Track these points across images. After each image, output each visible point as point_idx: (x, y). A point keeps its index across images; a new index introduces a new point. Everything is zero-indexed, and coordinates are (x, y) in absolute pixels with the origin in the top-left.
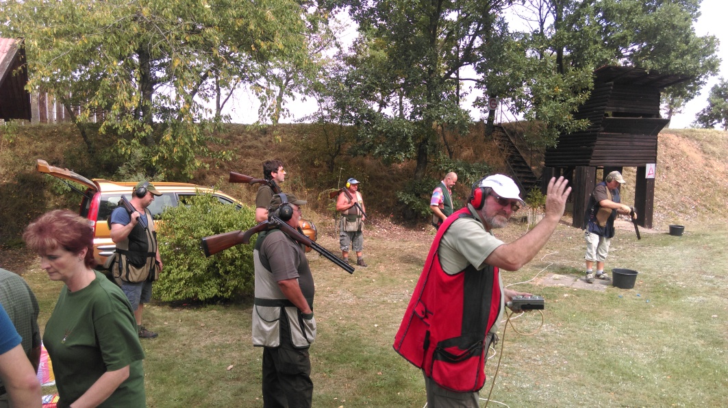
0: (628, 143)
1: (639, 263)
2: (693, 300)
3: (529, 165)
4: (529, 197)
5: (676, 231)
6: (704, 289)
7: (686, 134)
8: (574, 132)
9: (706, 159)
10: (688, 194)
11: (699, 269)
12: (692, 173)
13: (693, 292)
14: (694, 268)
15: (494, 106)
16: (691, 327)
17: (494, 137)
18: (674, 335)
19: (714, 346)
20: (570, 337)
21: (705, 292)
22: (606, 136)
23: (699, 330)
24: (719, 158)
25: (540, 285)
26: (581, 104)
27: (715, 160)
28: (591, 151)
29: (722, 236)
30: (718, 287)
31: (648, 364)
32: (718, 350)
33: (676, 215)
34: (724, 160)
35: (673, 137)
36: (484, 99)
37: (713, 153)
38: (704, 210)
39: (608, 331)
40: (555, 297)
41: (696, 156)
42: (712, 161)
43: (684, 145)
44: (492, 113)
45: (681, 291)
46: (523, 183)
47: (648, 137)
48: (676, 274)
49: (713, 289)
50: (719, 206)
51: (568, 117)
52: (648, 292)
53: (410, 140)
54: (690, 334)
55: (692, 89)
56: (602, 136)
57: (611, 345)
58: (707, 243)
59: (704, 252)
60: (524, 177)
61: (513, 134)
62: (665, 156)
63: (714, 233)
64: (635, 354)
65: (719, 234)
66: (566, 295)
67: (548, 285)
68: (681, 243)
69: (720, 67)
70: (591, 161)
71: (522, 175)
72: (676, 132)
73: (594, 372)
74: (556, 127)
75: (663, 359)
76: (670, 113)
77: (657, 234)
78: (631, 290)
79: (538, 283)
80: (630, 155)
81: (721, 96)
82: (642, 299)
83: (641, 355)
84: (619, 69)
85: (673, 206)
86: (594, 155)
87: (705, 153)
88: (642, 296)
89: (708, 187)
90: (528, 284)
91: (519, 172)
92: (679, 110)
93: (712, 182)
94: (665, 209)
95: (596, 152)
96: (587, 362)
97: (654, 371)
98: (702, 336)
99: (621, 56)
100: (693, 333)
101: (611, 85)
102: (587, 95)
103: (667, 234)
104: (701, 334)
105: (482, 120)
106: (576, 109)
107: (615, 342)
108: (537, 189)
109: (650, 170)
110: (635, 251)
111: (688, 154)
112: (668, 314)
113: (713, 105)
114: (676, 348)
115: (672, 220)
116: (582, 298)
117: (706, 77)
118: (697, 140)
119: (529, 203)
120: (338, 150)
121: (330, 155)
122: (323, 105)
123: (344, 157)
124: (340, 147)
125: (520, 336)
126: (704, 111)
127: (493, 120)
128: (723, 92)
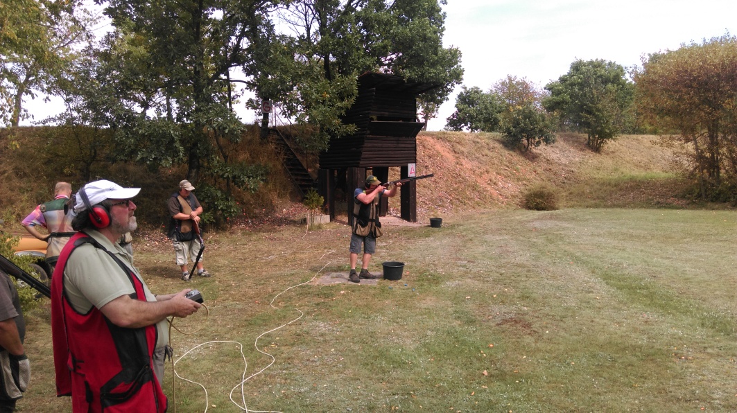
0: (392, 145)
1: (406, 255)
2: (450, 284)
3: (305, 167)
4: (307, 198)
5: (435, 223)
6: (459, 274)
7: (439, 136)
8: (342, 136)
9: (457, 157)
10: (444, 189)
11: (454, 256)
12: (447, 170)
13: (450, 277)
14: (451, 255)
15: (267, 109)
16: (449, 309)
17: (270, 140)
18: (436, 319)
19: (469, 325)
20: (346, 333)
21: (460, 276)
22: (372, 139)
23: (456, 312)
24: (467, 157)
25: (318, 285)
26: (347, 109)
27: (464, 159)
28: (360, 153)
29: (473, 225)
30: (470, 271)
31: (415, 349)
32: (472, 328)
34: (470, 158)
35: (429, 139)
36: (257, 101)
37: (462, 153)
38: (458, 204)
39: (380, 322)
40: (332, 296)
41: (449, 155)
42: (461, 160)
43: (438, 146)
44: (266, 116)
45: (440, 277)
46: (301, 186)
47: (407, 139)
48: (436, 263)
49: (467, 273)
50: (469, 199)
51: (336, 121)
52: (414, 281)
53: (178, 144)
54: (450, 316)
55: (441, 95)
56: (369, 139)
57: (382, 336)
58: (461, 232)
59: (458, 241)
60: (301, 180)
61: (288, 137)
62: (424, 156)
63: (466, 222)
64: (405, 341)
65: (470, 224)
66: (342, 292)
67: (326, 284)
69: (463, 77)
70: (360, 162)
71: (299, 177)
72: (432, 135)
73: (368, 365)
74: (327, 131)
75: (427, 343)
76: (426, 118)
77: (421, 227)
78: (399, 281)
79: (317, 283)
80: (394, 156)
81: (466, 103)
82: (409, 289)
83: (408, 341)
84: (380, 75)
85: (432, 201)
86: (362, 156)
87: (455, 152)
88: (409, 286)
89: (460, 182)
90: (307, 285)
91: (296, 175)
92: (433, 115)
94: (426, 204)
95: (365, 154)
96: (361, 355)
97: (420, 356)
98: (459, 317)
99: (381, 64)
100: (451, 315)
101: (373, 91)
102: (352, 100)
103: (428, 226)
104: (458, 315)
105: (256, 123)
106: (343, 113)
107: (386, 332)
108: (313, 191)
109: (412, 169)
112: (430, 300)
113: (460, 110)
114: (438, 330)
116: (357, 293)
117: (453, 85)
118: (449, 141)
119: (307, 204)
120: (94, 157)
121: (84, 162)
122: (72, 105)
123: (102, 163)
124: (95, 152)
125: (299, 339)
126: (453, 115)
127: (268, 123)
128: (467, 99)
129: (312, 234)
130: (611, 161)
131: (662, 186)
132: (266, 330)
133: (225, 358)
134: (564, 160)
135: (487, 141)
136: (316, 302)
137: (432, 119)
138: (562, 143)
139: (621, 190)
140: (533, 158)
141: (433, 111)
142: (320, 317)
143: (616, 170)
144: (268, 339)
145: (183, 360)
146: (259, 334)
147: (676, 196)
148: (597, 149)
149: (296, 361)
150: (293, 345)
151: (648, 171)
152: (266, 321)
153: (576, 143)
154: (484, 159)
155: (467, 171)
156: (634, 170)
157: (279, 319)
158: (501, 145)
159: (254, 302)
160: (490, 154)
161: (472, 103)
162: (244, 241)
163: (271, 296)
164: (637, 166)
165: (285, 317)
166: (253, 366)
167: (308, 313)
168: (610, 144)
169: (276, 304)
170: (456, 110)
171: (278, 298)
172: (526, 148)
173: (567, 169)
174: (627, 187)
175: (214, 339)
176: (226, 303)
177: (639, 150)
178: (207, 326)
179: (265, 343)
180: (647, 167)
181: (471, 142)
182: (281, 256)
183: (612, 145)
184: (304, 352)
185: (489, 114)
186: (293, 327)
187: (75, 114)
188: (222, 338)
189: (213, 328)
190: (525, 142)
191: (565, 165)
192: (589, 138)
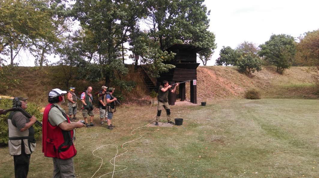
0: (186, 72)
3: (152, 81)
4: (151, 94)
5: (203, 104)
6: (206, 124)
9: (217, 77)
10: (211, 90)
12: (212, 83)
15: (137, 58)
17: (138, 70)
22: (178, 70)
23: (199, 137)
24: (221, 77)
27: (220, 78)
28: (173, 76)
33: (206, 98)
34: (223, 77)
35: (205, 69)
36: (133, 55)
37: (219, 75)
38: (216, 96)
39: (169, 140)
40: (154, 130)
41: (213, 76)
42: (219, 78)
43: (210, 72)
44: (137, 61)
46: (150, 88)
47: (193, 70)
50: (222, 94)
52: (187, 126)
53: (101, 73)
56: (176, 70)
57: (168, 144)
58: (213, 108)
59: (211, 111)
60: (150, 86)
61: (146, 69)
62: (202, 76)
65: (219, 105)
66: (158, 129)
67: (153, 126)
68: (205, 108)
70: (173, 79)
71: (150, 85)
72: (207, 68)
76: (206, 60)
77: (197, 106)
78: (181, 126)
79: (149, 126)
80: (187, 77)
81: (224, 53)
82: (184, 129)
84: (181, 45)
85: (205, 95)
86: (174, 77)
87: (216, 75)
89: (218, 87)
90: (145, 127)
91: (148, 84)
92: (209, 58)
93: (219, 86)
94: (202, 96)
95: (175, 76)
96: (158, 150)
98: (199, 139)
100: (197, 138)
103: (201, 105)
105: (133, 64)
107: (170, 143)
108: (154, 91)
109: (195, 82)
110: (188, 112)
111: (211, 75)
113: (221, 56)
114: (189, 143)
115: (204, 100)
118: (214, 70)
119: (151, 96)
120: (70, 77)
121: (67, 79)
122: (62, 58)
123: (73, 80)
124: (71, 76)
125: (138, 144)
126: (218, 59)
127: (137, 64)
128: (225, 52)
129: (153, 108)
130: (287, 78)
131: (308, 89)
132: (127, 142)
133: (111, 150)
134: (265, 78)
135: (231, 70)
136: (148, 133)
137: (209, 60)
138: (265, 70)
139: (289, 91)
140: (252, 77)
141: (209, 57)
142: (148, 138)
143: (289, 82)
144: (127, 144)
145: (96, 150)
146: (124, 143)
147: (313, 94)
148: (281, 73)
149: (135, 152)
150: (135, 147)
151: (304, 82)
152: (128, 139)
153: (272, 70)
154: (229, 77)
155: (221, 83)
156: (297, 82)
157: (133, 138)
158: (237, 72)
159: (125, 132)
160: (232, 75)
161: (227, 53)
162: (126, 110)
163: (132, 130)
164: (299, 80)
165: (135, 137)
166: (120, 153)
167: (144, 136)
168: (287, 71)
169: (133, 133)
170: (220, 56)
171: (134, 131)
172: (249, 73)
173: (267, 82)
174: (292, 90)
175: (108, 144)
176: (115, 132)
177: (301, 73)
178: (107, 140)
179: (126, 146)
180: (304, 81)
181: (224, 70)
182: (138, 116)
183: (288, 71)
184: (139, 149)
185: (234, 58)
186: (137, 141)
187: (64, 61)
188: (111, 144)
189: (108, 141)
190: (248, 70)
191: (266, 80)
192: (278, 68)
